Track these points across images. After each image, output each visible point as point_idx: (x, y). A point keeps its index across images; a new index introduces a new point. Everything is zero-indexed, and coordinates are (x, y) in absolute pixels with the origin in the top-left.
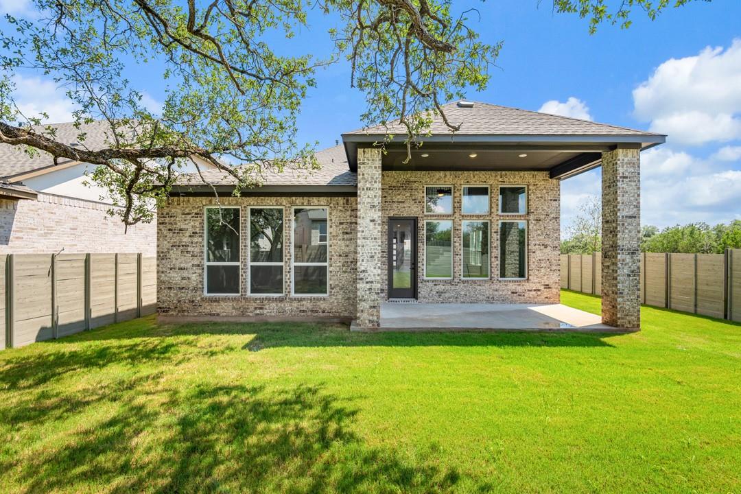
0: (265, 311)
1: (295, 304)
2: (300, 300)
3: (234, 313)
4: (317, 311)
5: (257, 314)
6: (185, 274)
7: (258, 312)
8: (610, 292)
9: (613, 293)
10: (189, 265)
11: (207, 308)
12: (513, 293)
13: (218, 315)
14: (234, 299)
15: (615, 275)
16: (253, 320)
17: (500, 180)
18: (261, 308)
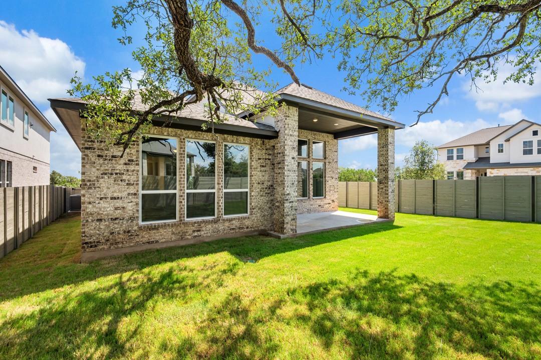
0: (202, 233)
1: (227, 224)
2: (230, 220)
3: (174, 238)
4: (243, 228)
5: (195, 236)
6: (119, 203)
7: (196, 234)
8: (384, 201)
9: (386, 201)
10: (124, 194)
11: (146, 236)
12: (319, 206)
13: (157, 242)
14: (173, 225)
15: (387, 192)
16: (192, 242)
17: (314, 137)
18: (199, 231)
